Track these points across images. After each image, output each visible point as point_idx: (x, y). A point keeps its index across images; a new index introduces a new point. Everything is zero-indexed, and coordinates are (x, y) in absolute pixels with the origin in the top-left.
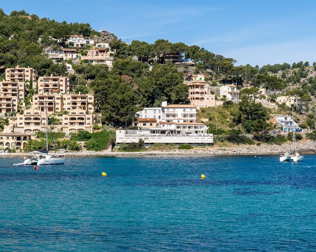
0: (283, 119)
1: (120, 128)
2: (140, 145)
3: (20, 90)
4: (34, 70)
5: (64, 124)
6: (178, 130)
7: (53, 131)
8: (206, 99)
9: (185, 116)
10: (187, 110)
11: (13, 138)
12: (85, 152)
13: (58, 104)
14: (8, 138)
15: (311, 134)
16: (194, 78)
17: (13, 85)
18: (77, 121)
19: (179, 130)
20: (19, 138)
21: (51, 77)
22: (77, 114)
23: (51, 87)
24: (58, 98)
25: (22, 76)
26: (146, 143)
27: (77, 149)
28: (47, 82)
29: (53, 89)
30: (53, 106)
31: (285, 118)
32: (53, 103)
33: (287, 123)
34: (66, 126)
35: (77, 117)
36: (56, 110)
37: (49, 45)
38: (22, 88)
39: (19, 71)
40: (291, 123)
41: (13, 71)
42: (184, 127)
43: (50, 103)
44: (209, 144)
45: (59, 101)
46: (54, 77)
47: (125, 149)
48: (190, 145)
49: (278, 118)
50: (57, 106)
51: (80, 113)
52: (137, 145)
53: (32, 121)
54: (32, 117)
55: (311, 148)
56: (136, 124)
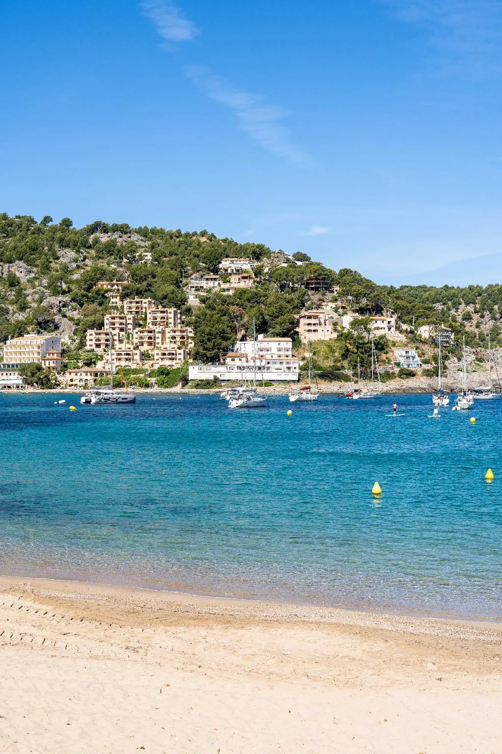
0: (404, 353)
1: (210, 363)
2: (215, 382)
3: (129, 324)
4: (153, 301)
5: (155, 359)
6: (267, 366)
7: (143, 367)
8: (320, 331)
9: (279, 350)
10: (282, 343)
11: (91, 375)
12: (156, 389)
13: (158, 338)
14: (87, 375)
15: (428, 370)
16: (324, 307)
17: (121, 318)
18: (167, 356)
19: (269, 365)
20: (96, 375)
21: (160, 309)
22: (168, 349)
23: (159, 320)
24: (159, 332)
25: (139, 308)
26: (221, 380)
27: (147, 386)
28: (155, 315)
29: (161, 322)
30: (153, 340)
31: (406, 352)
32: (153, 337)
33: (408, 357)
34: (157, 361)
35: (167, 352)
36: (157, 345)
37: (198, 271)
38: (131, 321)
39: (137, 303)
40: (413, 357)
41: (131, 303)
42: (275, 363)
43: (150, 338)
44: (294, 381)
45: (159, 335)
46: (162, 310)
47: (197, 386)
48: (271, 382)
49: (397, 352)
50: (157, 341)
51: (172, 348)
52: (210, 381)
53: (123, 357)
54: (123, 353)
55: (422, 386)
56: (224, 360)
